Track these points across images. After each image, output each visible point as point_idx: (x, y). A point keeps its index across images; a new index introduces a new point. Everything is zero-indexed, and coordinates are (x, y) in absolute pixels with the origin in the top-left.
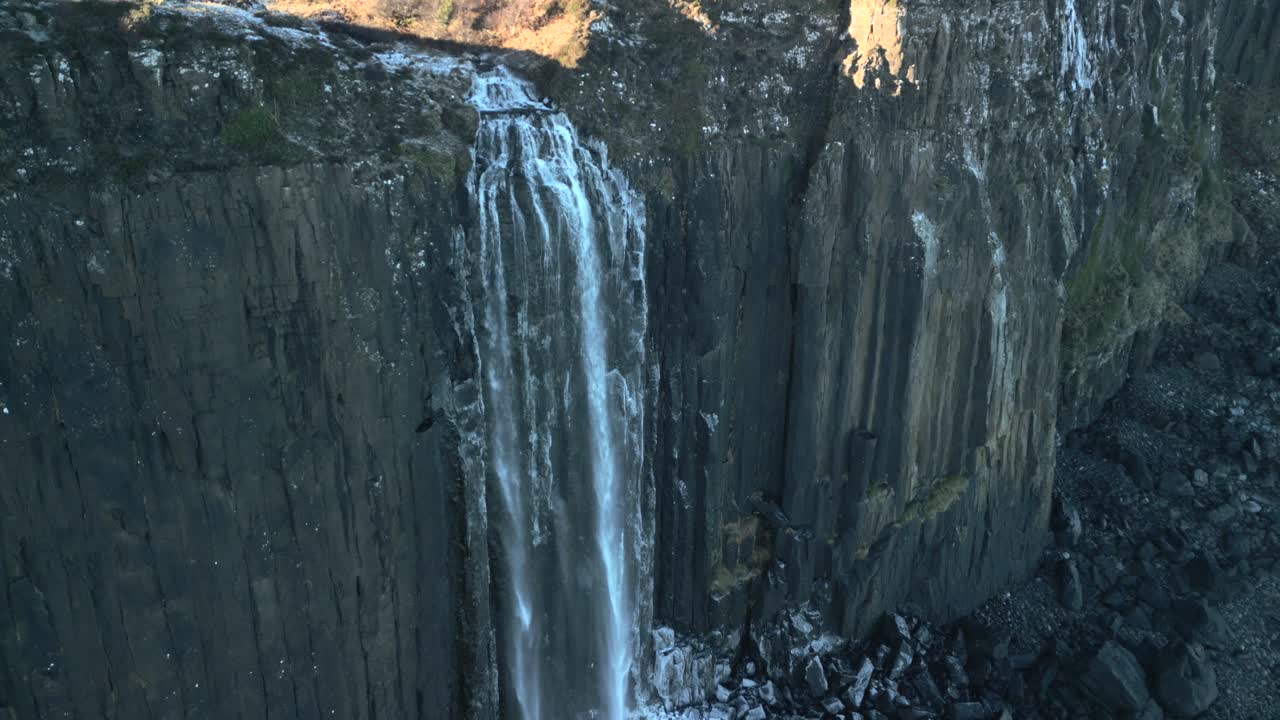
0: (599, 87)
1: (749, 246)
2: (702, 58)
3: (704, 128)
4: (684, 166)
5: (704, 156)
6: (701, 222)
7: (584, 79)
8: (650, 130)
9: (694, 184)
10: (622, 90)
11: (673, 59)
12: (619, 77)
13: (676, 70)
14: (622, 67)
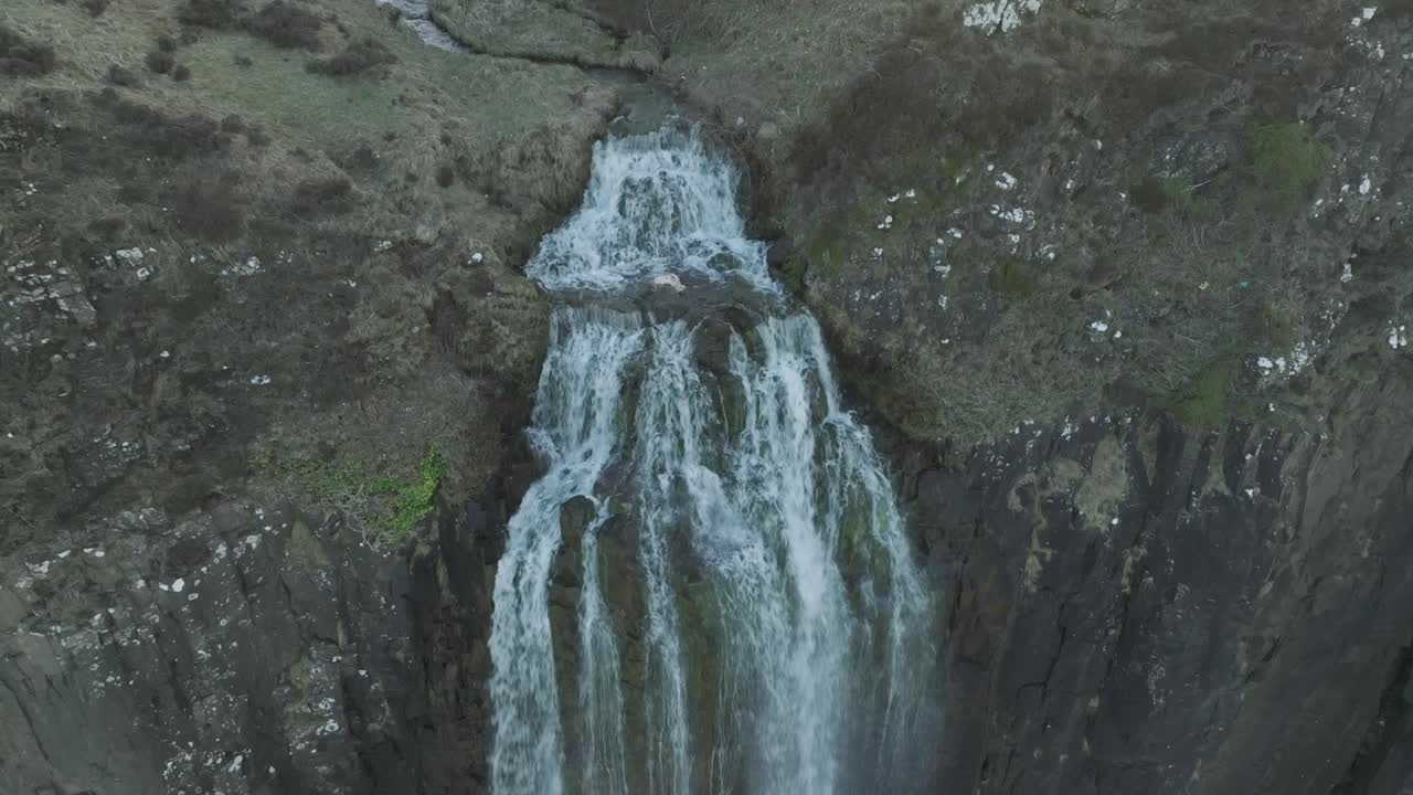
0: (941, 229)
1: (1309, 601)
2: (1315, 122)
3: (1264, 362)
4: (1168, 443)
5: (1244, 434)
6: (1183, 589)
7: (894, 210)
8: (1086, 338)
9: (1189, 499)
10: (1019, 228)
11: (1217, 114)
12: (1018, 190)
13: (1214, 151)
14: (1035, 160)
